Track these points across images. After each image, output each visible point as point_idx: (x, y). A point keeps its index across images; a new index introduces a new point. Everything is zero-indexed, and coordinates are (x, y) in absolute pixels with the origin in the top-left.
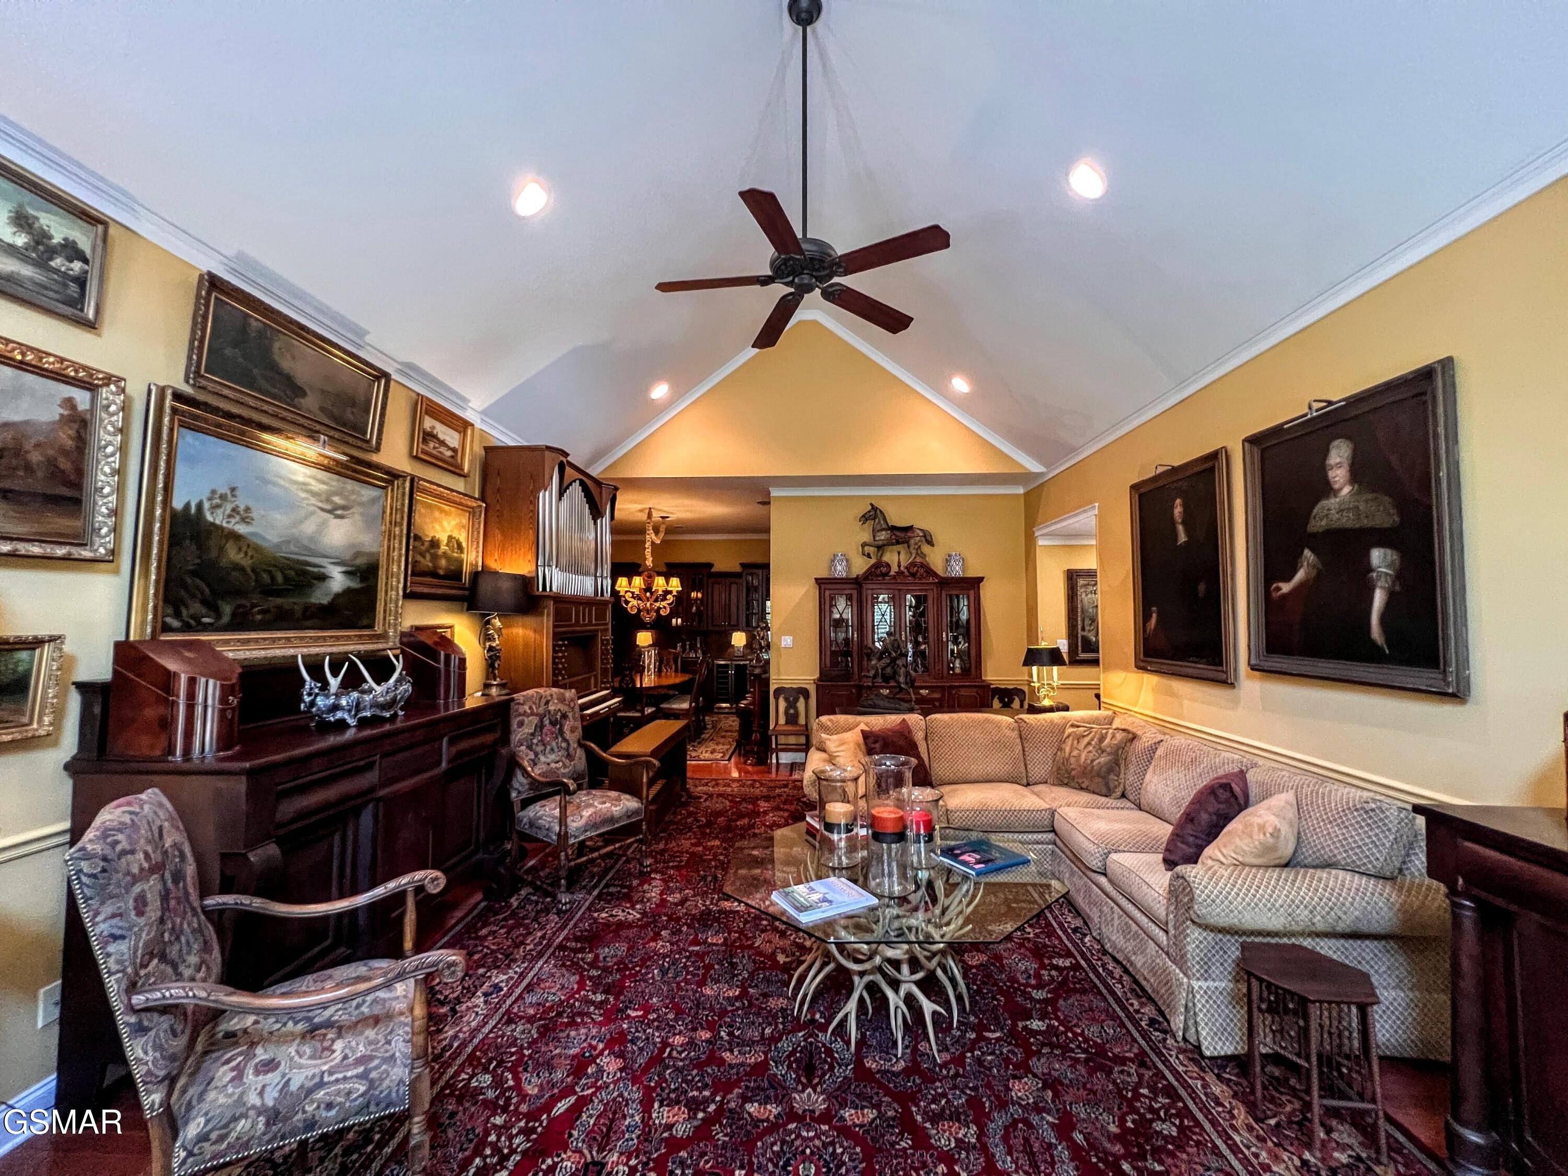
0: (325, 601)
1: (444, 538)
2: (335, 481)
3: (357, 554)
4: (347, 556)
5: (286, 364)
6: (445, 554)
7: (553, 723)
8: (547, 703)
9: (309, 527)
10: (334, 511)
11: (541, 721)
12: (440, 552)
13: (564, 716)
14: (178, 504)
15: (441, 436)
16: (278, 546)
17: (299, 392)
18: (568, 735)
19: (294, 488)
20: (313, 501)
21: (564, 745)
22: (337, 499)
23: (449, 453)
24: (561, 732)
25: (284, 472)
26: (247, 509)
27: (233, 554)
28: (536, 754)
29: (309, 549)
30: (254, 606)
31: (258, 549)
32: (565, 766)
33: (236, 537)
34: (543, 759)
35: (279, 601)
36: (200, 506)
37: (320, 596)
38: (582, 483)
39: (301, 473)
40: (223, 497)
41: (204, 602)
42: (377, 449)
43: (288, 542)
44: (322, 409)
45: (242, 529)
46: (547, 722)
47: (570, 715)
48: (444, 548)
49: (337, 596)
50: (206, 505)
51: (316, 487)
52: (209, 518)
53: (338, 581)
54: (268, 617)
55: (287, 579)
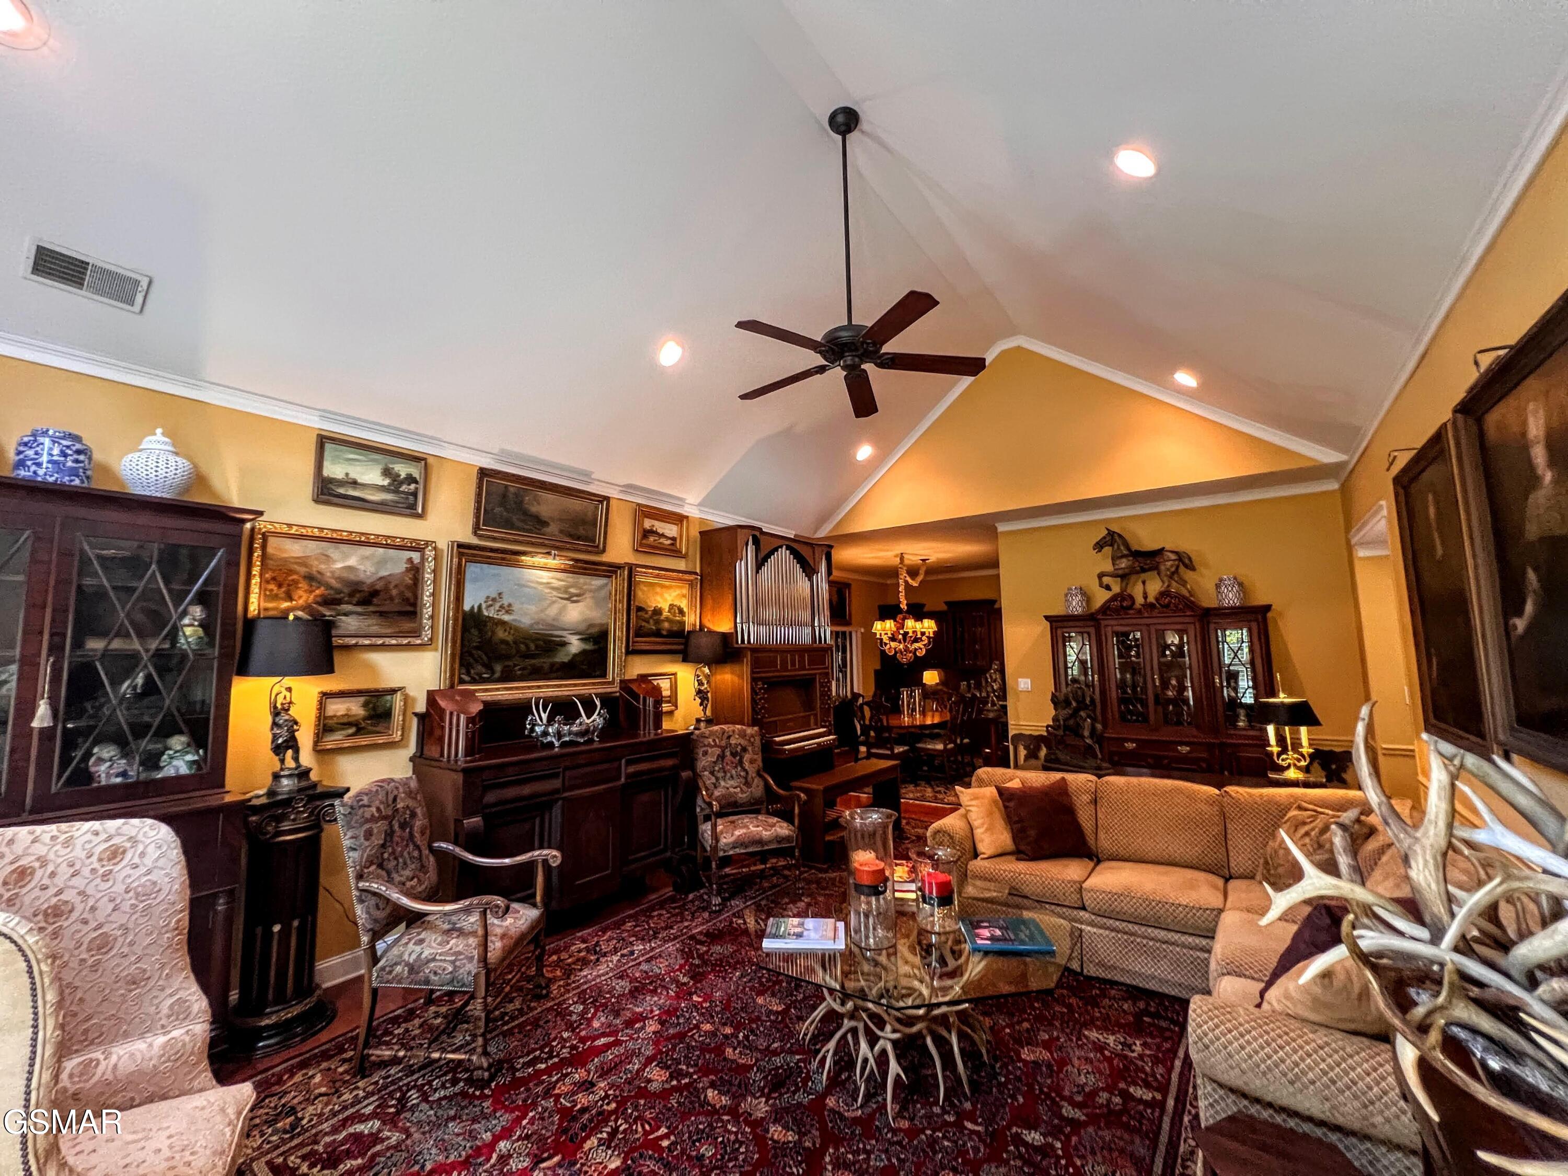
0: (566, 660)
1: (665, 606)
2: (570, 578)
3: (591, 626)
4: (582, 627)
5: (534, 509)
6: (667, 619)
7: (734, 754)
8: (729, 737)
9: (553, 611)
10: (570, 598)
11: (723, 752)
12: (662, 618)
13: (744, 750)
14: (467, 607)
15: (660, 531)
16: (532, 625)
17: (545, 524)
18: (747, 765)
19: (540, 587)
20: (555, 593)
21: (743, 774)
22: (573, 590)
23: (669, 542)
24: (741, 762)
25: (533, 578)
26: (510, 605)
27: (501, 634)
28: (717, 779)
29: (553, 626)
30: (515, 665)
31: (517, 629)
32: (742, 791)
33: (503, 623)
34: (723, 783)
35: (533, 661)
36: (480, 607)
37: (562, 657)
38: (788, 548)
39: (545, 576)
40: (494, 600)
41: (484, 665)
42: (604, 551)
43: (538, 623)
44: (561, 531)
45: (506, 618)
46: (728, 753)
47: (750, 749)
48: (666, 614)
49: (575, 655)
50: (484, 606)
51: (556, 583)
52: (486, 613)
53: (575, 645)
54: (526, 672)
55: (537, 647)
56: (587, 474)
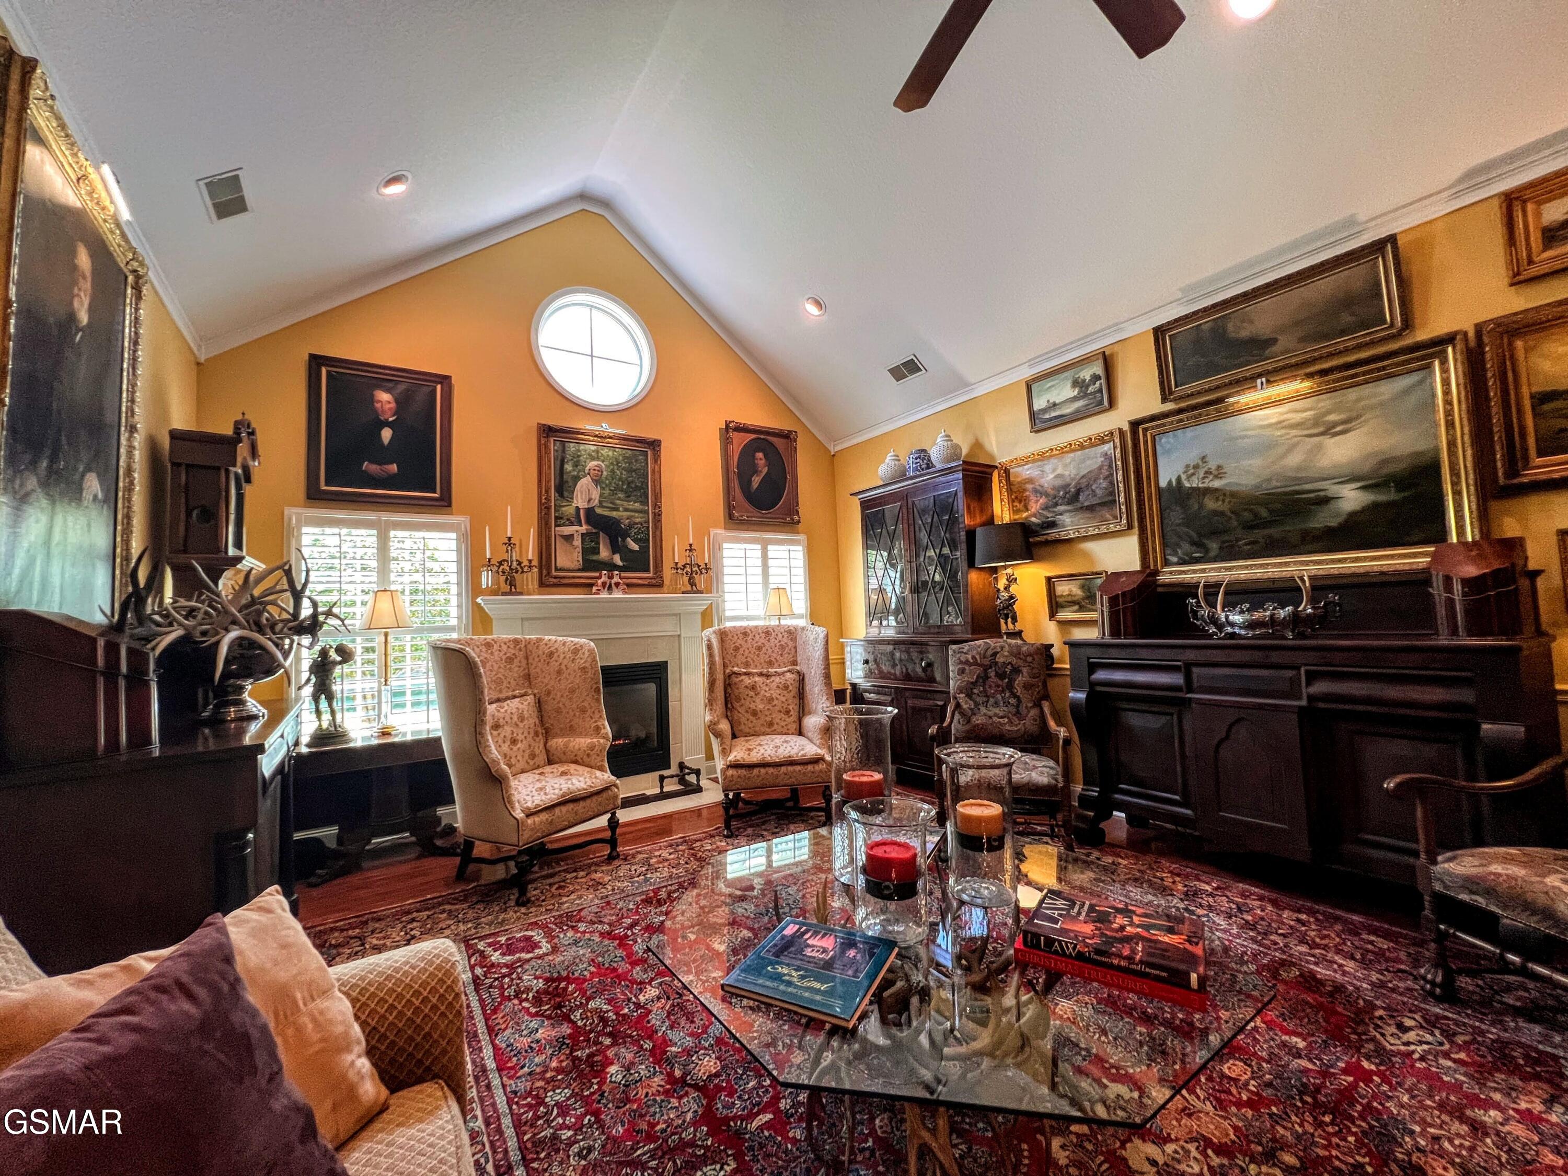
0: (1333, 523)
2: (1325, 402)
3: (1385, 462)
10: (1329, 430)
14: (1163, 483)
16: (1257, 487)
19: (1267, 432)
20: (1294, 432)
22: (1332, 417)
25: (1255, 423)
26: (1219, 467)
27: (1211, 504)
29: (1296, 479)
30: (1238, 540)
31: (1233, 495)
33: (1207, 491)
35: (1267, 532)
36: (1179, 479)
37: (1324, 519)
39: (1271, 415)
40: (1196, 467)
41: (1193, 543)
42: (1405, 329)
43: (1269, 480)
45: (1216, 484)
49: (1352, 514)
50: (1183, 477)
51: (1297, 417)
52: (1187, 485)
54: (1256, 547)
55: (1271, 511)
56: (1350, 222)
